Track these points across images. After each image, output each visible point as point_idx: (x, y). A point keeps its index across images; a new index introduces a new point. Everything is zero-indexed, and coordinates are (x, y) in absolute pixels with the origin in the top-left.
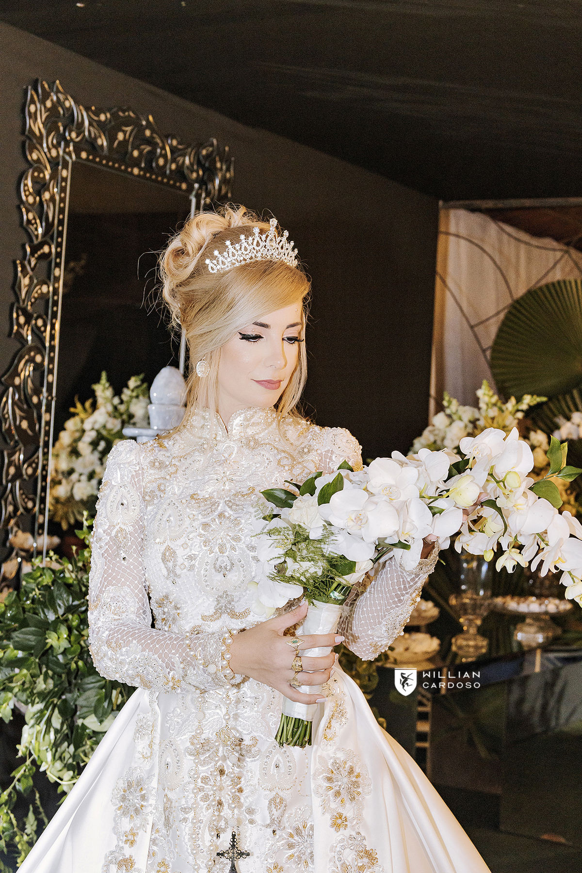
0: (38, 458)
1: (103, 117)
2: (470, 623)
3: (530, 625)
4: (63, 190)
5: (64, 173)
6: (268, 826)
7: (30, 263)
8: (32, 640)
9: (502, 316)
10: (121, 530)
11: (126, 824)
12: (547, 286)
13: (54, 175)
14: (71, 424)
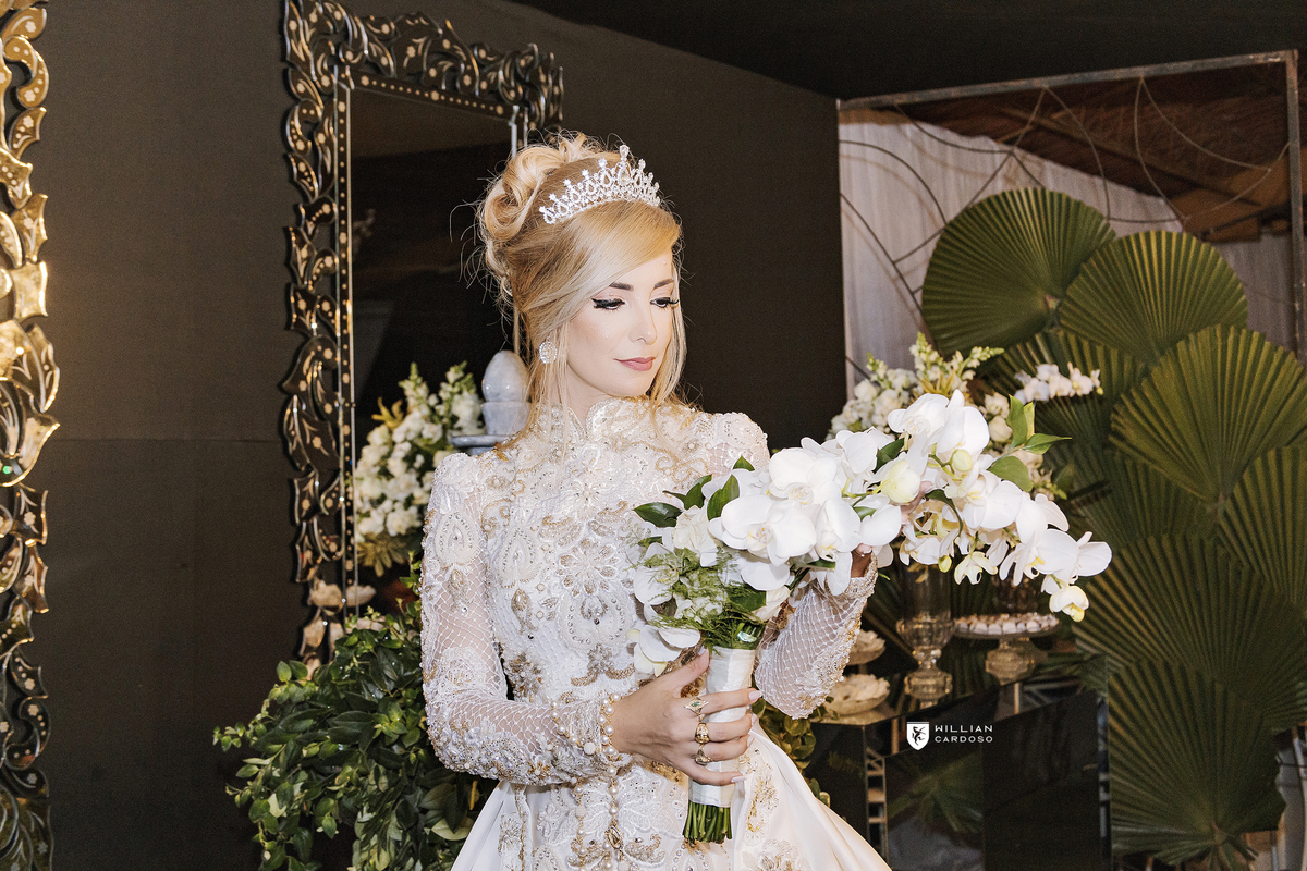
0: (338, 485)
1: (385, 29)
2: (928, 655)
3: (1006, 651)
4: (342, 129)
5: (342, 107)
7: (306, 229)
8: (353, 728)
9: (932, 246)
10: (457, 572)
12: (988, 200)
13: (328, 111)
14: (377, 437)
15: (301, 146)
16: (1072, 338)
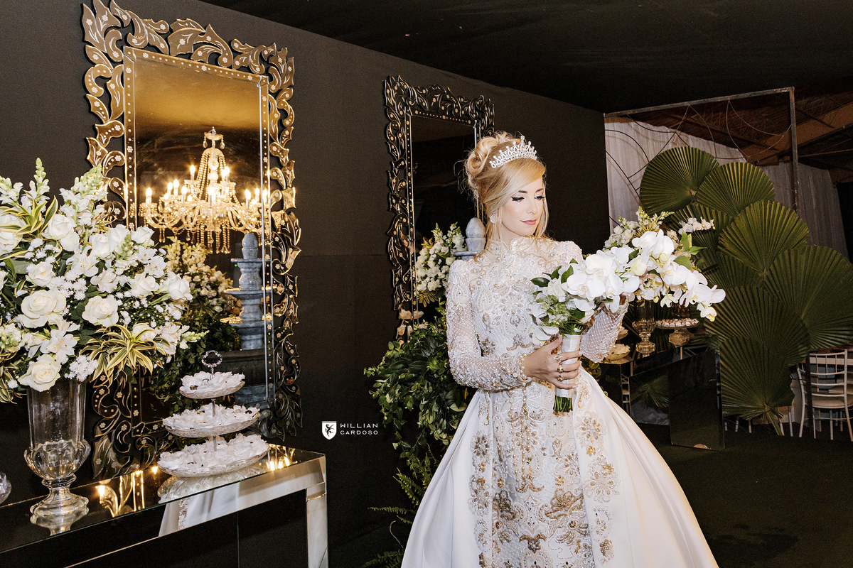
0: (410, 271)
1: (424, 91)
2: (646, 336)
3: (677, 334)
4: (408, 131)
5: (408, 123)
6: (553, 456)
7: (395, 171)
8: (418, 367)
9: (643, 171)
10: (460, 307)
11: (479, 460)
12: (666, 152)
13: (403, 125)
14: (423, 252)
15: (392, 139)
16: (702, 207)
